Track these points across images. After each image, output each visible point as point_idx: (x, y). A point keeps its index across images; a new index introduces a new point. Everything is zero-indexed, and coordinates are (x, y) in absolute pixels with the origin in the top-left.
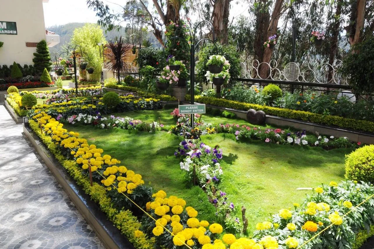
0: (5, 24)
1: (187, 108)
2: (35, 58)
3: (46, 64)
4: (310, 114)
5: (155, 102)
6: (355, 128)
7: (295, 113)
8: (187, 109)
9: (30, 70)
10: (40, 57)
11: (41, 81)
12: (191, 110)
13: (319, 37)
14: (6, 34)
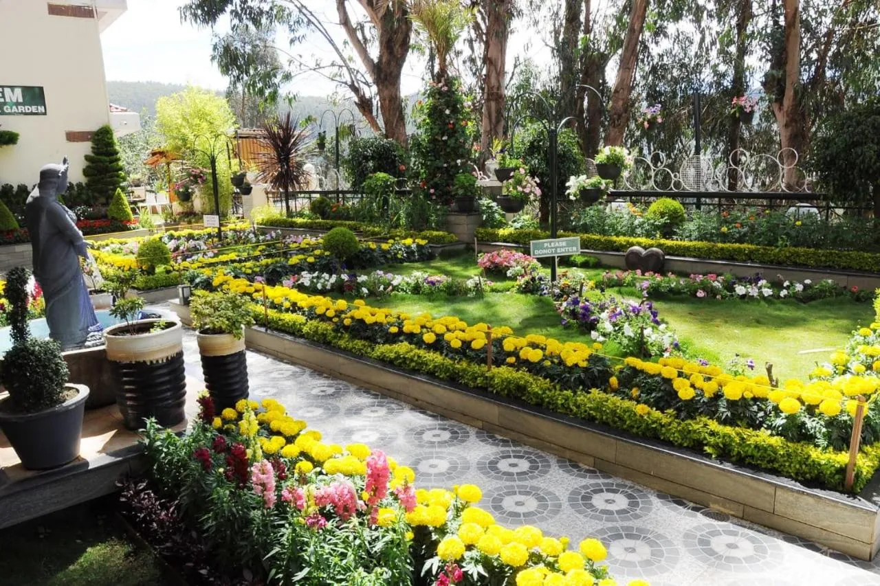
0: (18, 92)
1: (546, 245)
2: (88, 167)
3: (116, 178)
4: (753, 247)
5: (422, 245)
6: (839, 265)
7: (722, 249)
8: (547, 248)
9: (79, 194)
10: (101, 165)
11: (110, 217)
12: (553, 250)
13: (747, 107)
14: (22, 113)
